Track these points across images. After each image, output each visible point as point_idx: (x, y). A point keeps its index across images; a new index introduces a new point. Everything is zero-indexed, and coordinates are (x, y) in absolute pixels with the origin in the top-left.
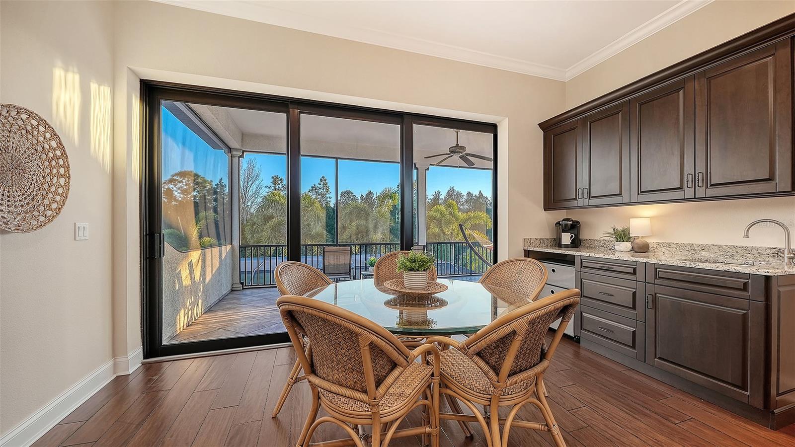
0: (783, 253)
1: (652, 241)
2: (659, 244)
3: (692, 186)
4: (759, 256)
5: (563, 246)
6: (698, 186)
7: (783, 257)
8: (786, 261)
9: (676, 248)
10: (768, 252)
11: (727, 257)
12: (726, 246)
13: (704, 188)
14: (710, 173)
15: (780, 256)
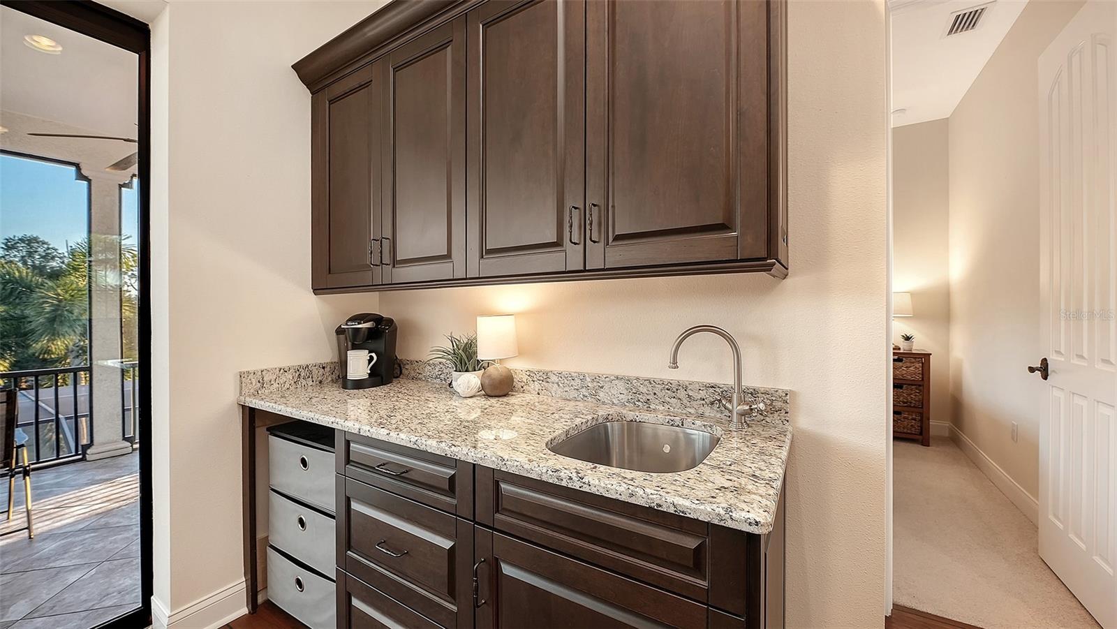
0: (730, 401)
1: (519, 367)
2: (530, 373)
3: (580, 241)
4: (688, 404)
5: (349, 384)
6: (591, 239)
7: (730, 411)
8: (735, 420)
9: (557, 383)
10: (703, 394)
11: (640, 404)
12: (637, 379)
13: (602, 244)
14: (613, 206)
15: (724, 406)
